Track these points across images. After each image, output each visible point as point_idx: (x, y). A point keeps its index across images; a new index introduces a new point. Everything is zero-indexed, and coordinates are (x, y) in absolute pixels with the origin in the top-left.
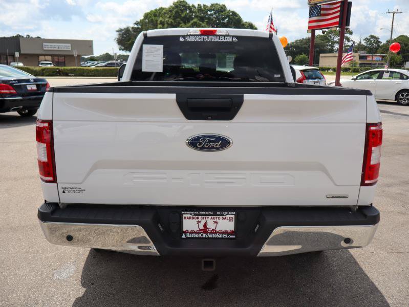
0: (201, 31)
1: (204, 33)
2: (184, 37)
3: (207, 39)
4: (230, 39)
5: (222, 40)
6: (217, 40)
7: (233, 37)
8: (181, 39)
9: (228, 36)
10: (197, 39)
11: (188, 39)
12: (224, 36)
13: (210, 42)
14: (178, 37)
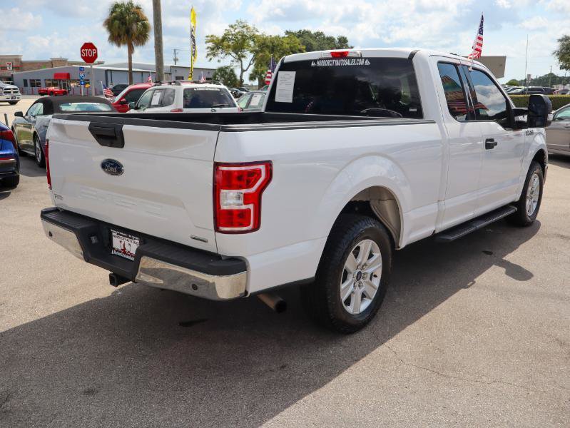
0: (332, 54)
1: (335, 56)
2: (315, 61)
3: (338, 63)
4: (362, 62)
5: (353, 63)
6: (348, 63)
7: (365, 59)
8: (313, 64)
9: (361, 58)
10: (328, 63)
11: (319, 64)
12: (356, 58)
13: (341, 67)
14: (310, 62)
